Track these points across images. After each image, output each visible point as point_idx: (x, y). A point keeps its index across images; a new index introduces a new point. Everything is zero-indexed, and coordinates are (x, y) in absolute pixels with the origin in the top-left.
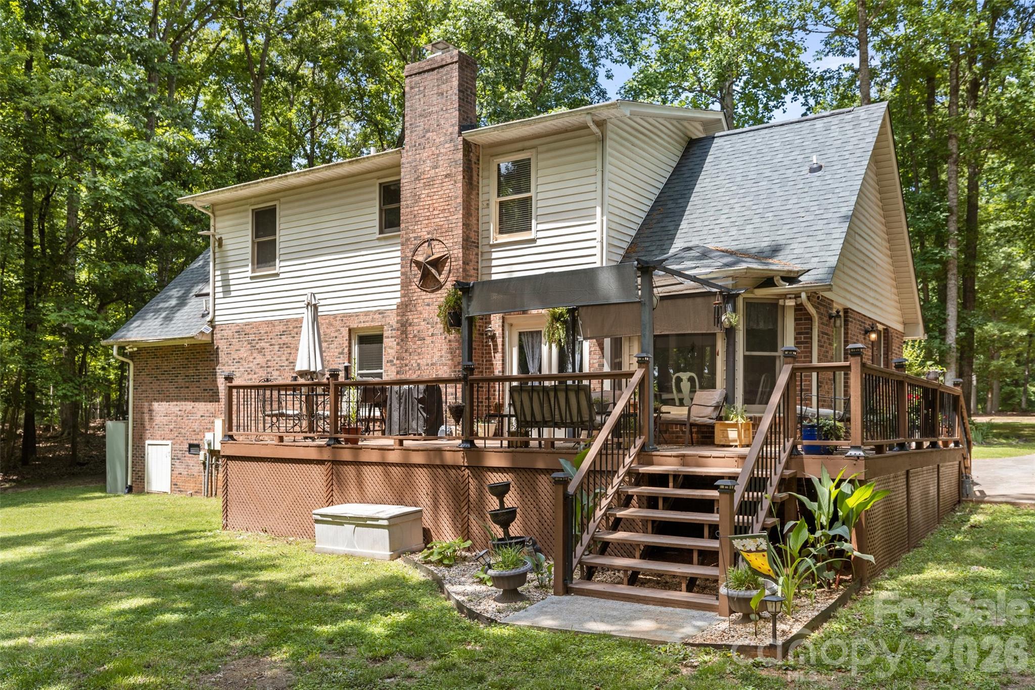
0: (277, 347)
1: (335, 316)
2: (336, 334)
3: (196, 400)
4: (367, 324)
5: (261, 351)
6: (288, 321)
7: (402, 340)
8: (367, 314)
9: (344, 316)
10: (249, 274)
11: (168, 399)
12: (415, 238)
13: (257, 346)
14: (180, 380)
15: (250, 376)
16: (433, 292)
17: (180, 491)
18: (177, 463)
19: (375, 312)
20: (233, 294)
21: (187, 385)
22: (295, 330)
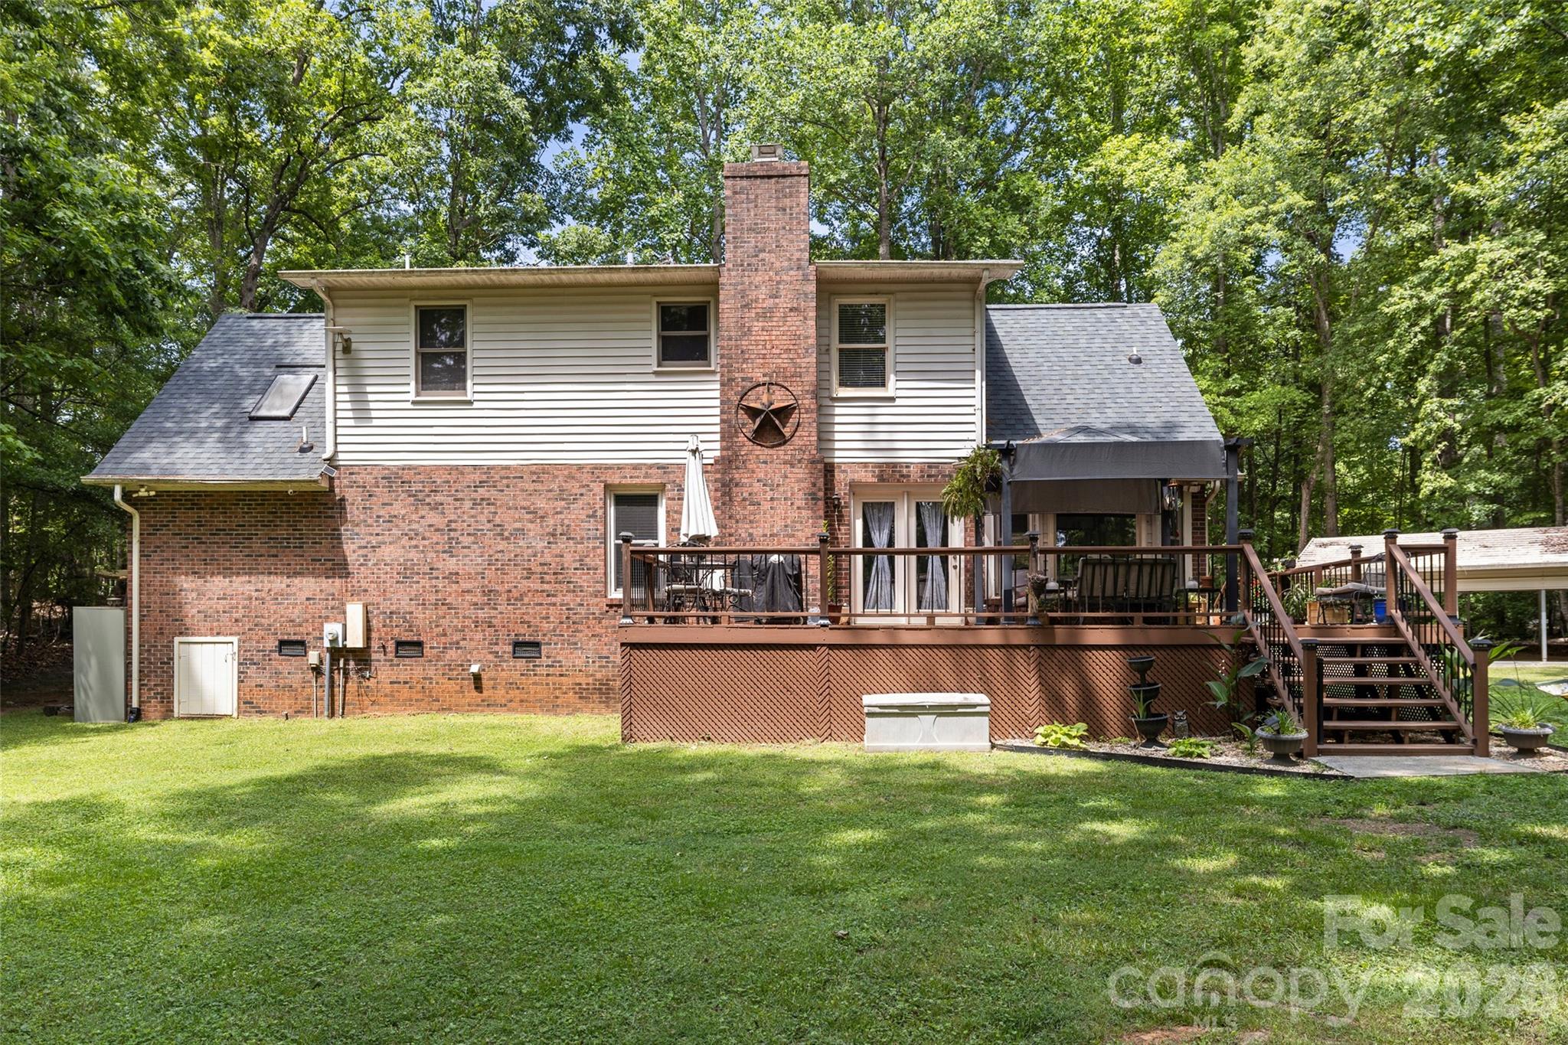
0: (468, 504)
1: (580, 467)
2: (583, 491)
3: (296, 574)
4: (635, 481)
5: (436, 507)
6: (490, 468)
7: (724, 504)
8: (636, 467)
9: (596, 467)
10: (412, 397)
11: (228, 572)
12: (743, 379)
13: (428, 500)
14: (256, 545)
15: (414, 543)
16: (772, 447)
17: (261, 712)
18: (252, 670)
19: (651, 467)
20: (375, 422)
21: (274, 551)
22: (505, 481)
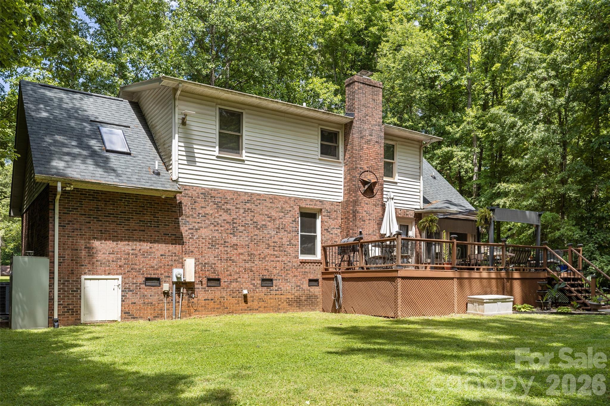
0: (242, 211)
1: (290, 198)
2: (291, 209)
3: (155, 242)
4: (311, 207)
5: (227, 211)
6: (252, 194)
8: (311, 200)
9: (296, 199)
10: (217, 153)
11: (116, 238)
12: (361, 168)
13: (223, 207)
14: (132, 224)
15: (216, 228)
16: (369, 198)
17: (134, 318)
18: (129, 295)
19: (317, 200)
20: (198, 164)
21: (143, 228)
22: (258, 201)
